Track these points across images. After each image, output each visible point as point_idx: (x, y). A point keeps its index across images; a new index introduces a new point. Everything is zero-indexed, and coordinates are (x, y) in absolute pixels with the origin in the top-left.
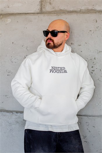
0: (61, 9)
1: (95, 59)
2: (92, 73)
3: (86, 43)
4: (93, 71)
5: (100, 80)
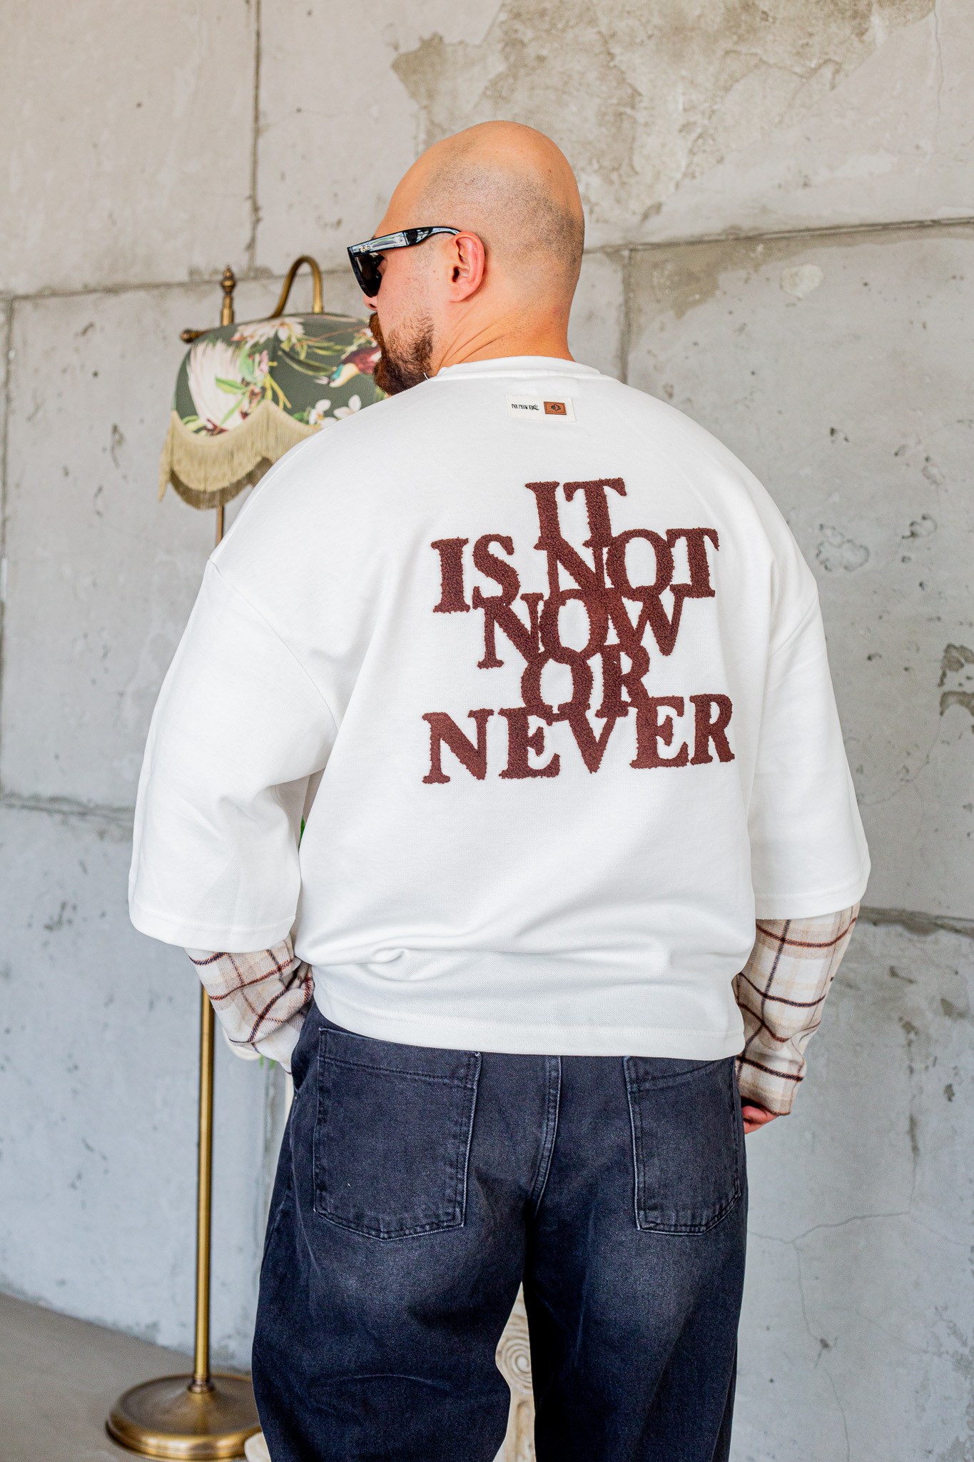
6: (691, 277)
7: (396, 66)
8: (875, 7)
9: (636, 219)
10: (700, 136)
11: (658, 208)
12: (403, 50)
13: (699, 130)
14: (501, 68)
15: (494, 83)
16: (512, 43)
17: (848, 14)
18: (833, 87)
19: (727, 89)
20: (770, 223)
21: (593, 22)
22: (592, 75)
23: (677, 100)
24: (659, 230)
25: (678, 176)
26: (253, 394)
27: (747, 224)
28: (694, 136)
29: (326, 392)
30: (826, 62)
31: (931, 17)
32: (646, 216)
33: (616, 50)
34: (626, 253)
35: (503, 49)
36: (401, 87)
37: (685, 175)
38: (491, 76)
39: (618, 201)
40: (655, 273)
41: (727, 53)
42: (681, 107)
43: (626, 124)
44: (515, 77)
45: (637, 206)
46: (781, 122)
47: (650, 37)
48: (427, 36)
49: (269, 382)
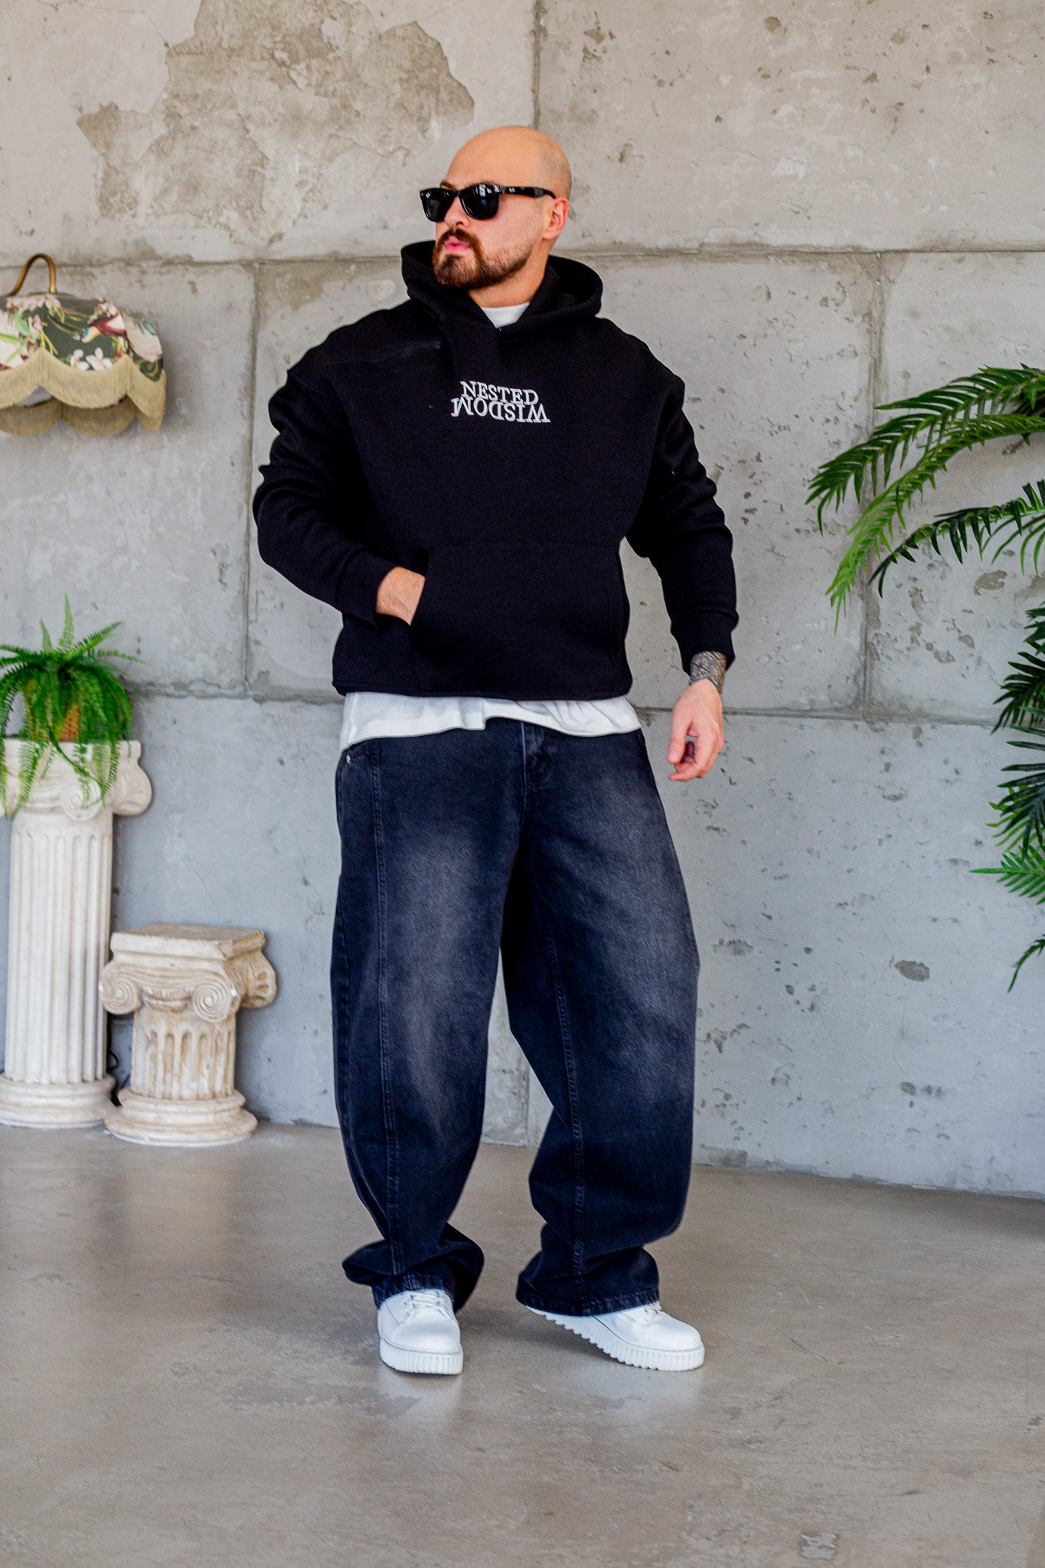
0: (617, 241)
1: (758, 459)
2: (746, 521)
3: (723, 391)
4: (751, 511)
5: (779, 554)
6: (304, 284)
7: (80, 123)
8: (434, 115)
9: (264, 243)
10: (311, 190)
11: (280, 236)
12: (85, 112)
13: (310, 186)
14: (163, 131)
15: (158, 142)
16: (172, 115)
17: (415, 118)
18: (404, 165)
19: (330, 160)
20: (360, 251)
21: (233, 106)
22: (233, 143)
23: (295, 165)
24: (280, 251)
25: (295, 216)
26: (30, 344)
27: (344, 251)
28: (306, 189)
29: (80, 345)
30: (400, 148)
31: (471, 125)
32: (271, 241)
33: (251, 127)
34: (257, 265)
35: (165, 119)
36: (85, 138)
37: (300, 215)
38: (156, 137)
39: (251, 230)
40: (278, 280)
41: (331, 136)
42: (297, 170)
43: (257, 178)
44: (174, 139)
45: (265, 234)
46: (368, 185)
47: (275, 121)
48: (105, 104)
49: (43, 336)
